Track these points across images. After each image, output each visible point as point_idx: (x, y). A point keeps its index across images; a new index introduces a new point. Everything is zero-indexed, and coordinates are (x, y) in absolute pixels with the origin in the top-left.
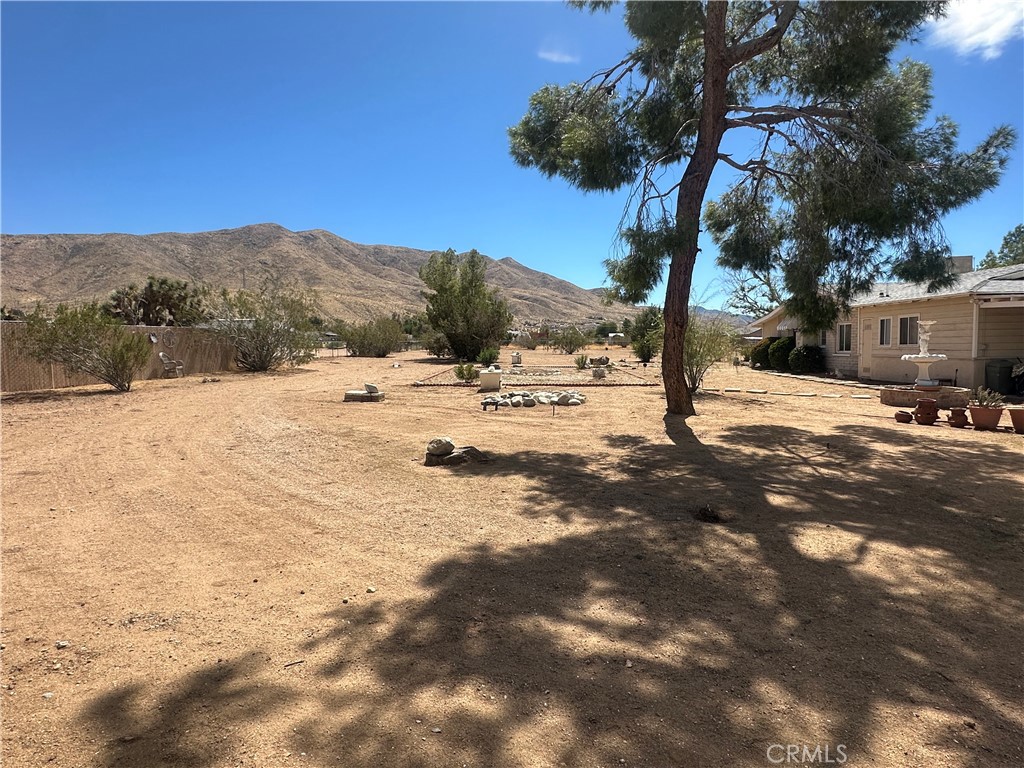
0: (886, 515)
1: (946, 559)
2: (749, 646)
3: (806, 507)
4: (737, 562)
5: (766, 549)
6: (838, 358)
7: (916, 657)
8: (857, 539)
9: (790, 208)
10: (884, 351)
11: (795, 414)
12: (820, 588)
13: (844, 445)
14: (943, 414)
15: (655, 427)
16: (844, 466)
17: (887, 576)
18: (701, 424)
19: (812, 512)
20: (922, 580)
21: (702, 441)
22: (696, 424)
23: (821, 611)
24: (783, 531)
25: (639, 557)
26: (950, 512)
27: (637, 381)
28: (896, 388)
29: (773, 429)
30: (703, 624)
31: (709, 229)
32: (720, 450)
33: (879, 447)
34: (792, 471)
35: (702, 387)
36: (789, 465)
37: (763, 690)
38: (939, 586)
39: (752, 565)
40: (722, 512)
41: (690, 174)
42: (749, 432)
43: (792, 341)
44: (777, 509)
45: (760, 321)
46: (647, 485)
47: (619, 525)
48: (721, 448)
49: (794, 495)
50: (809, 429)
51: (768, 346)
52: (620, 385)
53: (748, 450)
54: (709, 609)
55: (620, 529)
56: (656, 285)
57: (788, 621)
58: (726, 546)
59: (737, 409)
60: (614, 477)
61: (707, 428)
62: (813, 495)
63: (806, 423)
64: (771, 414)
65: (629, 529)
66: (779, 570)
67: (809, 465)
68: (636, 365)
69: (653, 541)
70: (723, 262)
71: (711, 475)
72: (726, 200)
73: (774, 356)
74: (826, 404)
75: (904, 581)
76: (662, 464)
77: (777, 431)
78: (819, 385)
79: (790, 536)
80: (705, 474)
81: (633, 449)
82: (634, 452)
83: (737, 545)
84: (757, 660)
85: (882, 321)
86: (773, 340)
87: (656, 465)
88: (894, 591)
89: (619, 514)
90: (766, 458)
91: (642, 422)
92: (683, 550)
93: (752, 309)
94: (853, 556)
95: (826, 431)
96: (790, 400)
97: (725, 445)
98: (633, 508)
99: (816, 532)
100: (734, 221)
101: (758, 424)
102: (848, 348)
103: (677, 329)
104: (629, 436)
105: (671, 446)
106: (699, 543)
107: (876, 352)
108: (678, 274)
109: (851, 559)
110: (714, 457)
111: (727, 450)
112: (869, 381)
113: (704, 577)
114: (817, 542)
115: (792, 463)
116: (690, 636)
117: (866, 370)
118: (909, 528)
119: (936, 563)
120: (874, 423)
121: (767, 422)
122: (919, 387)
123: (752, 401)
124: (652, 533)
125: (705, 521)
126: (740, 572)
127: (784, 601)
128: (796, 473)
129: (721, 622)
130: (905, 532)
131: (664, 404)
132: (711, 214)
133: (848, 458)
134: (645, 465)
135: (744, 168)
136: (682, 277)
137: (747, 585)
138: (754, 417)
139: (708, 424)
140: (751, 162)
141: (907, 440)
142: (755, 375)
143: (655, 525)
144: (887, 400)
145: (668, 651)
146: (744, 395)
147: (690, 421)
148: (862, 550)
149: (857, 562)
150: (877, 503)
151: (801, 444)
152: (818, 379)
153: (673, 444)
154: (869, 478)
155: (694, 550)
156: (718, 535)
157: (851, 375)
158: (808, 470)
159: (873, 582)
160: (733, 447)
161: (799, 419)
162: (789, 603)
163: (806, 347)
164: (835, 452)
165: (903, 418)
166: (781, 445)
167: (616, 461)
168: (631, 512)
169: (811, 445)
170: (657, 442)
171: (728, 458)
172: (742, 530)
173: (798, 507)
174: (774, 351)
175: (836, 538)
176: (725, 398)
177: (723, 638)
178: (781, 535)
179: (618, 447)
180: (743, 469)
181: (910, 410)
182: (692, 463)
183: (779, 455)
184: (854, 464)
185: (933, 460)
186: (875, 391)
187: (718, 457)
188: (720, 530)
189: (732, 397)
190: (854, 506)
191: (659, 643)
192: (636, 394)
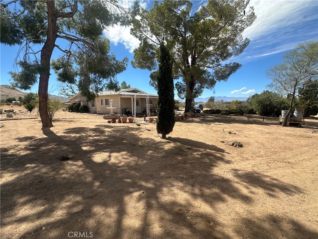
0: (112, 146)
1: (127, 154)
2: (88, 197)
3: (93, 148)
4: (78, 171)
5: (86, 164)
6: (92, 109)
7: (129, 180)
8: (108, 154)
9: (79, 67)
10: (102, 106)
11: (84, 123)
12: (103, 171)
13: (98, 130)
14: (117, 120)
15: (39, 132)
16: (100, 136)
17: (117, 162)
18: (56, 129)
19: (95, 150)
20: (124, 160)
21: (58, 135)
22: (54, 129)
23: (105, 177)
24: (89, 157)
25: (40, 182)
26: (124, 142)
27: (28, 117)
28: (106, 115)
29: (79, 128)
30: (71, 197)
31: (53, 68)
32: (64, 137)
33: (106, 129)
34: (87, 139)
35: (54, 118)
36: (86, 138)
37: (96, 210)
38: (128, 160)
39: (83, 170)
40: (69, 156)
41: (45, 48)
42: (72, 130)
43: (80, 104)
44: (85, 151)
45: (70, 99)
46: (39, 153)
47: (29, 172)
48: (65, 136)
49: (90, 146)
50: (89, 127)
51: (73, 106)
52: (20, 119)
53: (73, 135)
54: (72, 190)
55: (30, 173)
56: (35, 83)
57: (97, 184)
58: (73, 167)
59: (67, 123)
60: (23, 153)
61: (58, 130)
62: (94, 145)
63: (88, 126)
64: (77, 124)
65: (34, 172)
66: (91, 169)
67: (91, 137)
68: (27, 112)
69: (46, 173)
70: (59, 80)
71: (63, 145)
72: (59, 61)
73: (75, 108)
74: (91, 120)
75: (120, 162)
76: (44, 145)
77: (80, 129)
78: (88, 115)
79: (91, 158)
80: (61, 145)
81: (30, 141)
82: (31, 142)
83: (77, 165)
84: (92, 201)
85: (101, 100)
86: (74, 104)
87: (42, 145)
88: (120, 165)
89: (28, 167)
90: (79, 137)
91: (33, 131)
92: (58, 173)
93: (67, 95)
94: (108, 159)
95: (93, 127)
96: (82, 120)
97: (66, 135)
98: (34, 163)
99: (98, 155)
100: (62, 68)
101: (74, 127)
102: (94, 106)
103: (44, 99)
104: (28, 137)
105: (46, 138)
106: (63, 169)
107: (101, 107)
108: (43, 81)
109: (108, 160)
110: (62, 139)
111: (67, 136)
112: (100, 114)
113: (68, 180)
114: (99, 157)
115: (87, 137)
116: (67, 204)
117: (99, 111)
118: (118, 148)
119: (125, 155)
120: (103, 124)
121: (77, 126)
122: (111, 115)
123: (71, 121)
124: (44, 170)
125: (64, 160)
126: (79, 174)
127: (95, 178)
128: (88, 140)
129: (77, 194)
130: (117, 149)
131: (41, 124)
132: (54, 64)
133: (100, 133)
134: (37, 146)
135: (64, 52)
136: (45, 82)
137: (83, 178)
138: (73, 126)
139: (58, 129)
140: (66, 50)
141: (111, 127)
142: (70, 114)
143: (45, 167)
144: (105, 118)
145: (59, 214)
146: (68, 119)
147: (51, 129)
148: (110, 156)
149: (110, 160)
150: (110, 143)
151: (88, 131)
152: (87, 114)
153: (47, 137)
154: (106, 138)
155: (62, 171)
156: (70, 164)
157: (95, 113)
158: (91, 138)
159: (114, 164)
160: (68, 135)
161: (86, 125)
162: (96, 178)
163: (84, 106)
164: (97, 132)
165: (109, 122)
166: (82, 132)
167: (23, 147)
168: (33, 165)
169: (90, 131)
170: (41, 137)
171: (68, 139)
172: (77, 160)
173: (91, 149)
174: (75, 107)
175: (103, 155)
176: (62, 121)
177: (79, 198)
178: (89, 158)
179: (23, 141)
180: (73, 141)
181: (110, 120)
182: (55, 142)
183: (83, 135)
184: (102, 135)
185: (117, 131)
186: (102, 116)
187: (64, 139)
188: (70, 162)
189: (65, 120)
190: (105, 145)
191: (55, 212)
192: (28, 122)
